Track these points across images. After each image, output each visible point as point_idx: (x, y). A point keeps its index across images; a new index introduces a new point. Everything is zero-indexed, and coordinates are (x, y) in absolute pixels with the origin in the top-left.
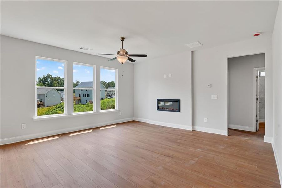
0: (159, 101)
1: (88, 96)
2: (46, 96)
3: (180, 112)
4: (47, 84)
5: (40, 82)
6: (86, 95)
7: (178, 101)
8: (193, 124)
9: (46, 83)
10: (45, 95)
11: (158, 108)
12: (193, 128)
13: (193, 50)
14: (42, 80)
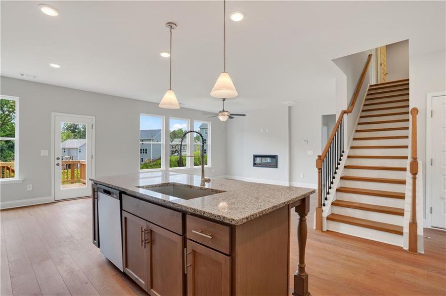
0: (255, 156)
1: (145, 151)
2: (80, 152)
3: (277, 167)
4: (78, 133)
5: (67, 129)
6: (143, 150)
7: (274, 157)
8: (290, 180)
9: (76, 132)
10: (79, 150)
11: (255, 164)
12: (290, 184)
13: (290, 106)
14: (71, 126)
